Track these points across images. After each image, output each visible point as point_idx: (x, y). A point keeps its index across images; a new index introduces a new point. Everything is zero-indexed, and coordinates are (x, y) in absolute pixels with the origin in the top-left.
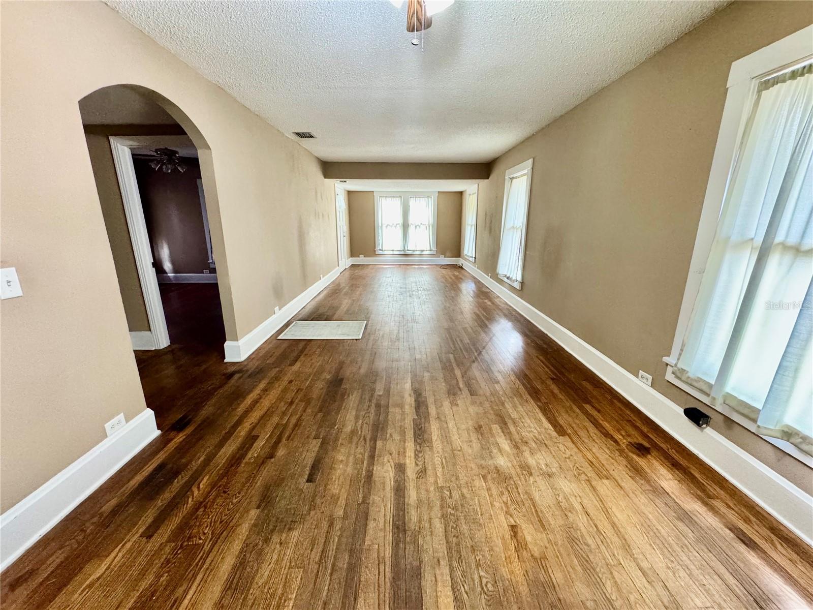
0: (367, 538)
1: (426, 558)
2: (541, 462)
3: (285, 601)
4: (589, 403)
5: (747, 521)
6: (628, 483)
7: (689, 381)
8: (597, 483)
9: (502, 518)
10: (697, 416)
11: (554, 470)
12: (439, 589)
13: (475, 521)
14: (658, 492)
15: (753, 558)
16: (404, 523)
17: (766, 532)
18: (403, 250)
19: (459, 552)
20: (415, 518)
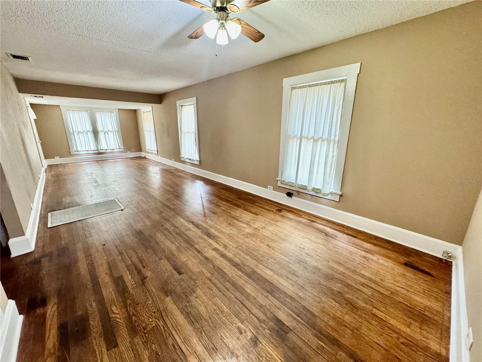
0: (229, 275)
1: (253, 267)
2: (259, 225)
3: (221, 308)
4: (256, 203)
5: (310, 217)
6: (284, 220)
7: (286, 184)
8: (277, 224)
9: (263, 245)
10: (290, 195)
11: (264, 226)
12: (264, 271)
13: (257, 250)
14: (291, 219)
15: (315, 224)
16: (236, 263)
17: (314, 218)
18: (97, 150)
19: (260, 260)
20: (238, 260)
